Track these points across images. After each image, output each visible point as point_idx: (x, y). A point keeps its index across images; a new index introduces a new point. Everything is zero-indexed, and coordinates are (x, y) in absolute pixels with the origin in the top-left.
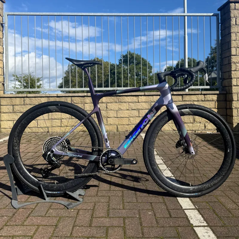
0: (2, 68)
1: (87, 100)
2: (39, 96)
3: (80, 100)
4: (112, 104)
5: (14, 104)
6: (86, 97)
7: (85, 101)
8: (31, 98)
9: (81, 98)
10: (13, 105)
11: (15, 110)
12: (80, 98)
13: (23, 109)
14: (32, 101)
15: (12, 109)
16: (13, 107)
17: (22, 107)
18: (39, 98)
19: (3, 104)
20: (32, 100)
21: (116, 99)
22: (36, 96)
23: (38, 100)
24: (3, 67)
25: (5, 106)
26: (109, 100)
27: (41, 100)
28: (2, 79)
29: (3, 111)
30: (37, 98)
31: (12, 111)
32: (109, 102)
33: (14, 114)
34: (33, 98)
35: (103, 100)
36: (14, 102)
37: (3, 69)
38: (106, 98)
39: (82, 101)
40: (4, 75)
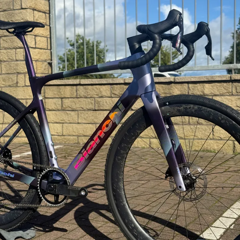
0: (47, 38)
1: (176, 90)
2: (97, 83)
3: (163, 90)
4: (222, 97)
5: (62, 96)
6: (173, 84)
7: (171, 91)
8: (87, 87)
9: (164, 86)
10: (62, 98)
11: (64, 107)
12: (162, 87)
13: (76, 104)
14: (88, 91)
15: (61, 104)
16: (62, 101)
17: (74, 102)
18: (98, 86)
19: (49, 96)
20: (88, 89)
21: (231, 87)
22: (93, 83)
23: (95, 89)
24: (49, 36)
25: (51, 99)
26: (218, 90)
27: (101, 89)
28: (47, 55)
29: (48, 107)
30: (94, 86)
31: (60, 108)
32: (218, 93)
33: (63, 112)
34: (90, 87)
35: (206, 89)
36: (62, 93)
37: (49, 39)
38: (212, 86)
39: (166, 92)
40: (51, 49)
